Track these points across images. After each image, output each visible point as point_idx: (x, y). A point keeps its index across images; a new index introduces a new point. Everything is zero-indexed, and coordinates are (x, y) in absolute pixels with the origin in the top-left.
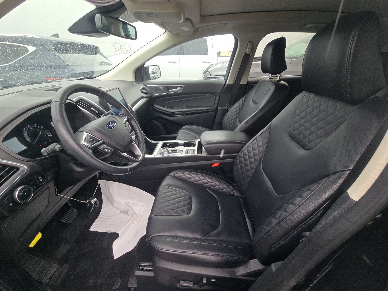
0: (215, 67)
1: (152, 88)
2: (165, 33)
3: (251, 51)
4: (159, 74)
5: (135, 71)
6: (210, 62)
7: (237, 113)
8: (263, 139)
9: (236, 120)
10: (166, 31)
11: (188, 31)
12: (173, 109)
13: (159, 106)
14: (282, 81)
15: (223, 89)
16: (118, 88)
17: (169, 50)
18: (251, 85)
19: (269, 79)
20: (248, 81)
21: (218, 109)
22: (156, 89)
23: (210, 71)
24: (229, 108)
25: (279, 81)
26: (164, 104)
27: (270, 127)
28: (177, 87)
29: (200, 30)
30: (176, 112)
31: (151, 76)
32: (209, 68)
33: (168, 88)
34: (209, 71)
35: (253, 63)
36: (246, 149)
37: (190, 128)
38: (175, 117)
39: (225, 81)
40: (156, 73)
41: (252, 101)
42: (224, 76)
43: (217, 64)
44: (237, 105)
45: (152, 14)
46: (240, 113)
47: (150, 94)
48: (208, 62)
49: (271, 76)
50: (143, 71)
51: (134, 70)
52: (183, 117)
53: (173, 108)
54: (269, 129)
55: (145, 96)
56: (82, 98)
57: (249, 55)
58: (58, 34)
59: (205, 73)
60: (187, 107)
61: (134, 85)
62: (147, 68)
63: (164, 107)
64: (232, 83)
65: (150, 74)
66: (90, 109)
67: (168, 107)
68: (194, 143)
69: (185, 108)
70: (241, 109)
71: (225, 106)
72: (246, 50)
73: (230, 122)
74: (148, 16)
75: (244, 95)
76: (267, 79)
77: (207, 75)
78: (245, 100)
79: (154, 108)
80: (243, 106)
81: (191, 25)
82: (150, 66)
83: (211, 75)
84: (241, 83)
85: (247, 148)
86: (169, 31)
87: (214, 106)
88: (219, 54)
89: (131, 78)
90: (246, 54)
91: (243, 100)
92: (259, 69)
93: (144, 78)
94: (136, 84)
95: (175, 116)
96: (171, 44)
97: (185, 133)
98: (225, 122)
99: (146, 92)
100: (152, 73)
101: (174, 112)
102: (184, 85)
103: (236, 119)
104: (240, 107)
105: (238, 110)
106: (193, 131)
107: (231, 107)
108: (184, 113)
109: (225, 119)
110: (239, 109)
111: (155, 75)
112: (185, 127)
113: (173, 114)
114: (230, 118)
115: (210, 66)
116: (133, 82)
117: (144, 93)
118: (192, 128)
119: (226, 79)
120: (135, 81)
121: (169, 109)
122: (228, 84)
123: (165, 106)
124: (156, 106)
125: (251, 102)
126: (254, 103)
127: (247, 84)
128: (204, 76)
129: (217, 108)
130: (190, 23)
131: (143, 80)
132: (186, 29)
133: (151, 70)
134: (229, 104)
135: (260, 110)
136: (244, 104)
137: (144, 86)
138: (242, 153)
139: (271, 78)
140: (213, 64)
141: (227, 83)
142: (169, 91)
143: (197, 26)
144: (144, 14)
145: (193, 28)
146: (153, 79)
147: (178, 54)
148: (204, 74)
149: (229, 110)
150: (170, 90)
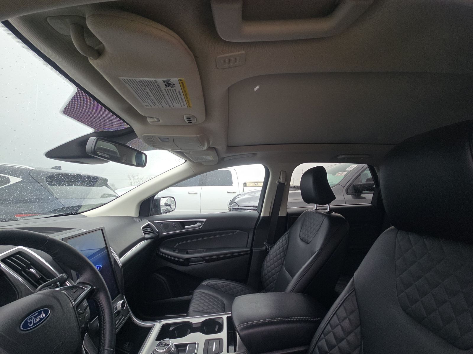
0: (242, 197)
1: (161, 225)
2: (185, 162)
3: (286, 181)
4: (173, 206)
5: (141, 204)
6: (236, 193)
7: (281, 256)
8: (349, 315)
9: (282, 267)
10: (186, 161)
11: (213, 160)
12: (187, 253)
13: (167, 250)
14: (334, 213)
15: (257, 223)
16: (102, 229)
17: (188, 180)
18: (293, 218)
19: (315, 210)
20: (287, 212)
21: (254, 250)
22: (167, 226)
23: (237, 202)
24: (268, 250)
25: (329, 212)
26: (175, 247)
27: (353, 290)
28: (195, 222)
29: (225, 159)
30: (191, 259)
31: (162, 208)
32: (235, 198)
33: (183, 224)
34: (235, 202)
35: (290, 192)
36: (323, 338)
37: (212, 285)
38: (189, 267)
39: (259, 213)
40: (170, 205)
41: (300, 238)
42: (257, 207)
43: (244, 194)
44: (279, 244)
45: (168, 139)
46: (285, 255)
47: (156, 233)
48: (234, 193)
49: (317, 205)
50: (151, 204)
51: (140, 202)
52: (203, 265)
53: (189, 252)
54: (354, 292)
55: (147, 236)
56: (20, 250)
57: (284, 184)
58: (61, 166)
59: (230, 204)
60: (209, 250)
61: (135, 222)
62: (158, 200)
63: (174, 251)
64: (267, 215)
65: (161, 206)
66: (26, 272)
67: (180, 251)
68: (220, 321)
69: (206, 251)
70: (286, 250)
71: (263, 246)
72: (279, 179)
73: (273, 271)
74: (162, 141)
75: (285, 231)
76: (313, 210)
77: (234, 206)
78: (289, 237)
79: (160, 253)
80: (288, 246)
81: (216, 154)
82: (162, 198)
83: (239, 206)
84: (279, 215)
85: (323, 336)
86: (190, 160)
87: (247, 247)
88: (245, 185)
89: (133, 212)
90: (280, 183)
91: (287, 237)
92: (300, 199)
93: (152, 212)
94: (137, 220)
95: (190, 264)
96: (192, 173)
97: (204, 295)
98: (266, 271)
99: (150, 230)
100: (165, 206)
101: (190, 258)
102: (205, 220)
103: (281, 265)
104: (284, 248)
105: (282, 252)
106: (217, 290)
107: (271, 248)
108: (203, 259)
109: (265, 266)
110: (284, 250)
111: (168, 207)
112: (204, 283)
113: (187, 261)
114: (273, 265)
115: (237, 196)
116: (134, 217)
117: (147, 232)
118: (216, 284)
119: (260, 211)
120: (138, 216)
121: (182, 254)
122: (263, 217)
123: (176, 249)
124: (163, 250)
125: (299, 240)
126: (304, 241)
127: (286, 216)
128: (230, 208)
129: (251, 250)
130: (215, 152)
131: (150, 215)
132: (210, 158)
133: (163, 202)
134: (267, 242)
135: (318, 253)
136: (288, 243)
137: (149, 222)
138: (317, 348)
139: (316, 209)
140: (240, 195)
141: (262, 215)
142: (185, 229)
143: (223, 156)
144: (158, 139)
145: (218, 158)
146: (164, 213)
147: (200, 185)
148: (230, 206)
149: (269, 252)
150: (185, 227)
